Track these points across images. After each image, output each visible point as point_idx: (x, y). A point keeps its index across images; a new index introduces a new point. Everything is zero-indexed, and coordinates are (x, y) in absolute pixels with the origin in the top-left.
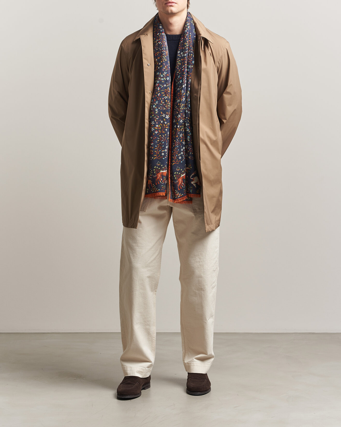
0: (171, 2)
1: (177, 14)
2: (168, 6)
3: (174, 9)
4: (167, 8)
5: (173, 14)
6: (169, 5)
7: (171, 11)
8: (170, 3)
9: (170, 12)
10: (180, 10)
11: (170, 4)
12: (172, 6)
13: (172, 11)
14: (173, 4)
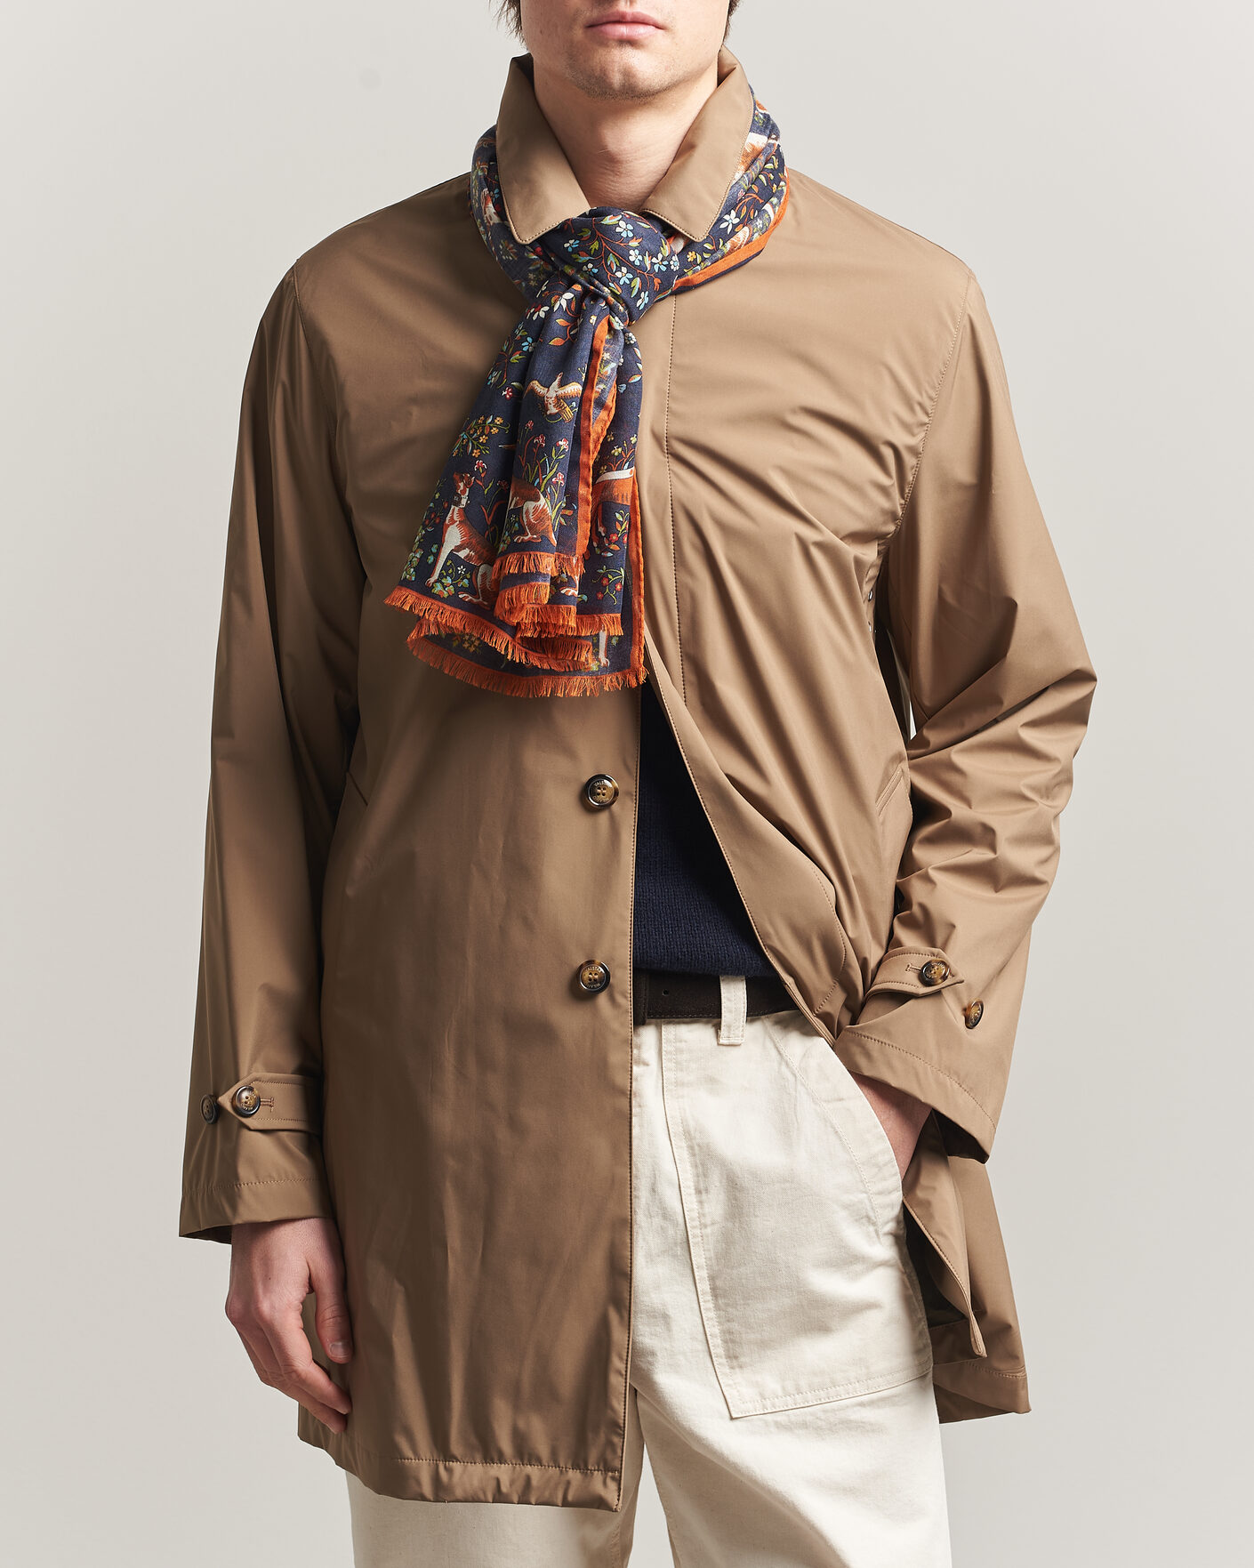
0: (629, 18)
1: (662, 95)
2: (604, 42)
3: (645, 64)
4: (602, 51)
5: (636, 97)
6: (617, 34)
7: (627, 74)
8: (622, 20)
9: (616, 79)
10: (679, 72)
11: (623, 30)
12: (631, 42)
13: (634, 76)
14: (640, 31)
